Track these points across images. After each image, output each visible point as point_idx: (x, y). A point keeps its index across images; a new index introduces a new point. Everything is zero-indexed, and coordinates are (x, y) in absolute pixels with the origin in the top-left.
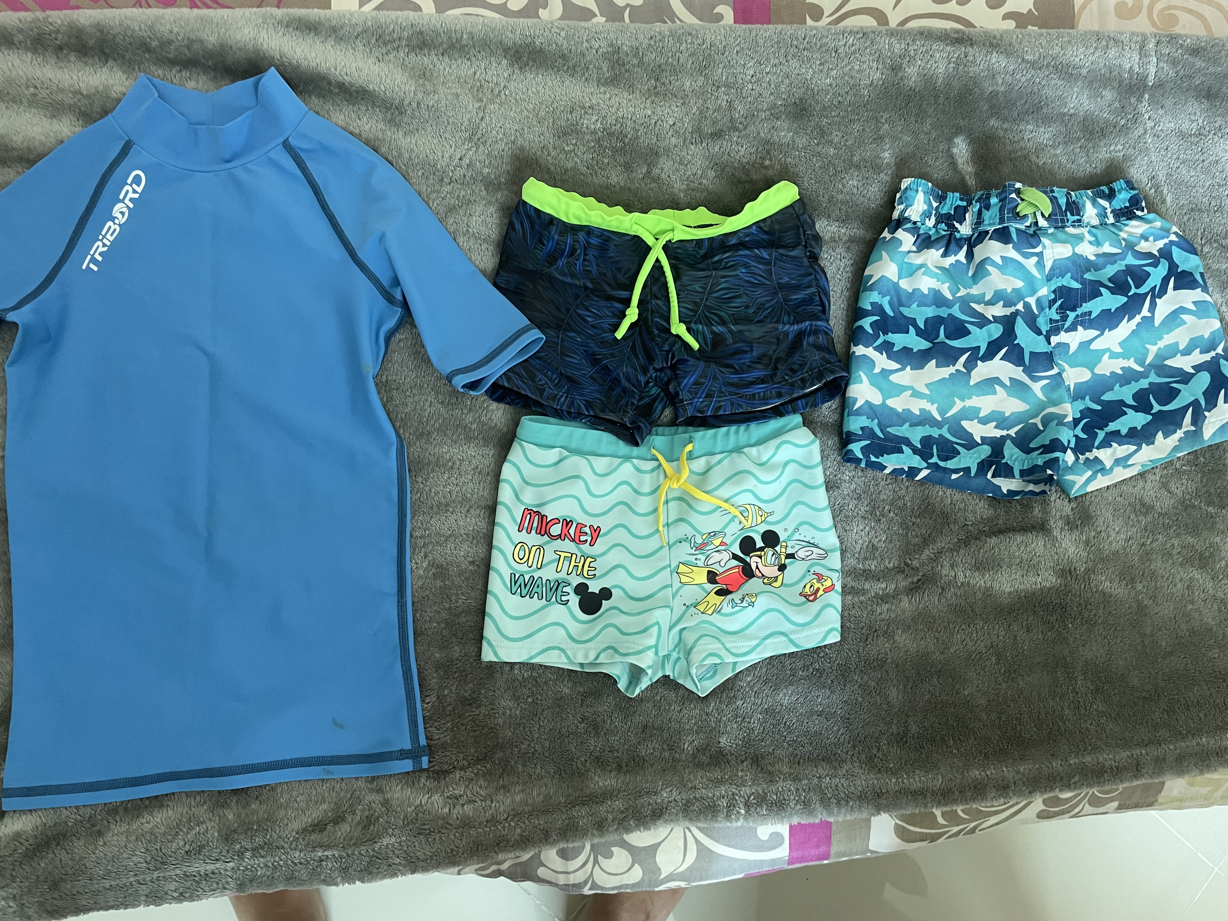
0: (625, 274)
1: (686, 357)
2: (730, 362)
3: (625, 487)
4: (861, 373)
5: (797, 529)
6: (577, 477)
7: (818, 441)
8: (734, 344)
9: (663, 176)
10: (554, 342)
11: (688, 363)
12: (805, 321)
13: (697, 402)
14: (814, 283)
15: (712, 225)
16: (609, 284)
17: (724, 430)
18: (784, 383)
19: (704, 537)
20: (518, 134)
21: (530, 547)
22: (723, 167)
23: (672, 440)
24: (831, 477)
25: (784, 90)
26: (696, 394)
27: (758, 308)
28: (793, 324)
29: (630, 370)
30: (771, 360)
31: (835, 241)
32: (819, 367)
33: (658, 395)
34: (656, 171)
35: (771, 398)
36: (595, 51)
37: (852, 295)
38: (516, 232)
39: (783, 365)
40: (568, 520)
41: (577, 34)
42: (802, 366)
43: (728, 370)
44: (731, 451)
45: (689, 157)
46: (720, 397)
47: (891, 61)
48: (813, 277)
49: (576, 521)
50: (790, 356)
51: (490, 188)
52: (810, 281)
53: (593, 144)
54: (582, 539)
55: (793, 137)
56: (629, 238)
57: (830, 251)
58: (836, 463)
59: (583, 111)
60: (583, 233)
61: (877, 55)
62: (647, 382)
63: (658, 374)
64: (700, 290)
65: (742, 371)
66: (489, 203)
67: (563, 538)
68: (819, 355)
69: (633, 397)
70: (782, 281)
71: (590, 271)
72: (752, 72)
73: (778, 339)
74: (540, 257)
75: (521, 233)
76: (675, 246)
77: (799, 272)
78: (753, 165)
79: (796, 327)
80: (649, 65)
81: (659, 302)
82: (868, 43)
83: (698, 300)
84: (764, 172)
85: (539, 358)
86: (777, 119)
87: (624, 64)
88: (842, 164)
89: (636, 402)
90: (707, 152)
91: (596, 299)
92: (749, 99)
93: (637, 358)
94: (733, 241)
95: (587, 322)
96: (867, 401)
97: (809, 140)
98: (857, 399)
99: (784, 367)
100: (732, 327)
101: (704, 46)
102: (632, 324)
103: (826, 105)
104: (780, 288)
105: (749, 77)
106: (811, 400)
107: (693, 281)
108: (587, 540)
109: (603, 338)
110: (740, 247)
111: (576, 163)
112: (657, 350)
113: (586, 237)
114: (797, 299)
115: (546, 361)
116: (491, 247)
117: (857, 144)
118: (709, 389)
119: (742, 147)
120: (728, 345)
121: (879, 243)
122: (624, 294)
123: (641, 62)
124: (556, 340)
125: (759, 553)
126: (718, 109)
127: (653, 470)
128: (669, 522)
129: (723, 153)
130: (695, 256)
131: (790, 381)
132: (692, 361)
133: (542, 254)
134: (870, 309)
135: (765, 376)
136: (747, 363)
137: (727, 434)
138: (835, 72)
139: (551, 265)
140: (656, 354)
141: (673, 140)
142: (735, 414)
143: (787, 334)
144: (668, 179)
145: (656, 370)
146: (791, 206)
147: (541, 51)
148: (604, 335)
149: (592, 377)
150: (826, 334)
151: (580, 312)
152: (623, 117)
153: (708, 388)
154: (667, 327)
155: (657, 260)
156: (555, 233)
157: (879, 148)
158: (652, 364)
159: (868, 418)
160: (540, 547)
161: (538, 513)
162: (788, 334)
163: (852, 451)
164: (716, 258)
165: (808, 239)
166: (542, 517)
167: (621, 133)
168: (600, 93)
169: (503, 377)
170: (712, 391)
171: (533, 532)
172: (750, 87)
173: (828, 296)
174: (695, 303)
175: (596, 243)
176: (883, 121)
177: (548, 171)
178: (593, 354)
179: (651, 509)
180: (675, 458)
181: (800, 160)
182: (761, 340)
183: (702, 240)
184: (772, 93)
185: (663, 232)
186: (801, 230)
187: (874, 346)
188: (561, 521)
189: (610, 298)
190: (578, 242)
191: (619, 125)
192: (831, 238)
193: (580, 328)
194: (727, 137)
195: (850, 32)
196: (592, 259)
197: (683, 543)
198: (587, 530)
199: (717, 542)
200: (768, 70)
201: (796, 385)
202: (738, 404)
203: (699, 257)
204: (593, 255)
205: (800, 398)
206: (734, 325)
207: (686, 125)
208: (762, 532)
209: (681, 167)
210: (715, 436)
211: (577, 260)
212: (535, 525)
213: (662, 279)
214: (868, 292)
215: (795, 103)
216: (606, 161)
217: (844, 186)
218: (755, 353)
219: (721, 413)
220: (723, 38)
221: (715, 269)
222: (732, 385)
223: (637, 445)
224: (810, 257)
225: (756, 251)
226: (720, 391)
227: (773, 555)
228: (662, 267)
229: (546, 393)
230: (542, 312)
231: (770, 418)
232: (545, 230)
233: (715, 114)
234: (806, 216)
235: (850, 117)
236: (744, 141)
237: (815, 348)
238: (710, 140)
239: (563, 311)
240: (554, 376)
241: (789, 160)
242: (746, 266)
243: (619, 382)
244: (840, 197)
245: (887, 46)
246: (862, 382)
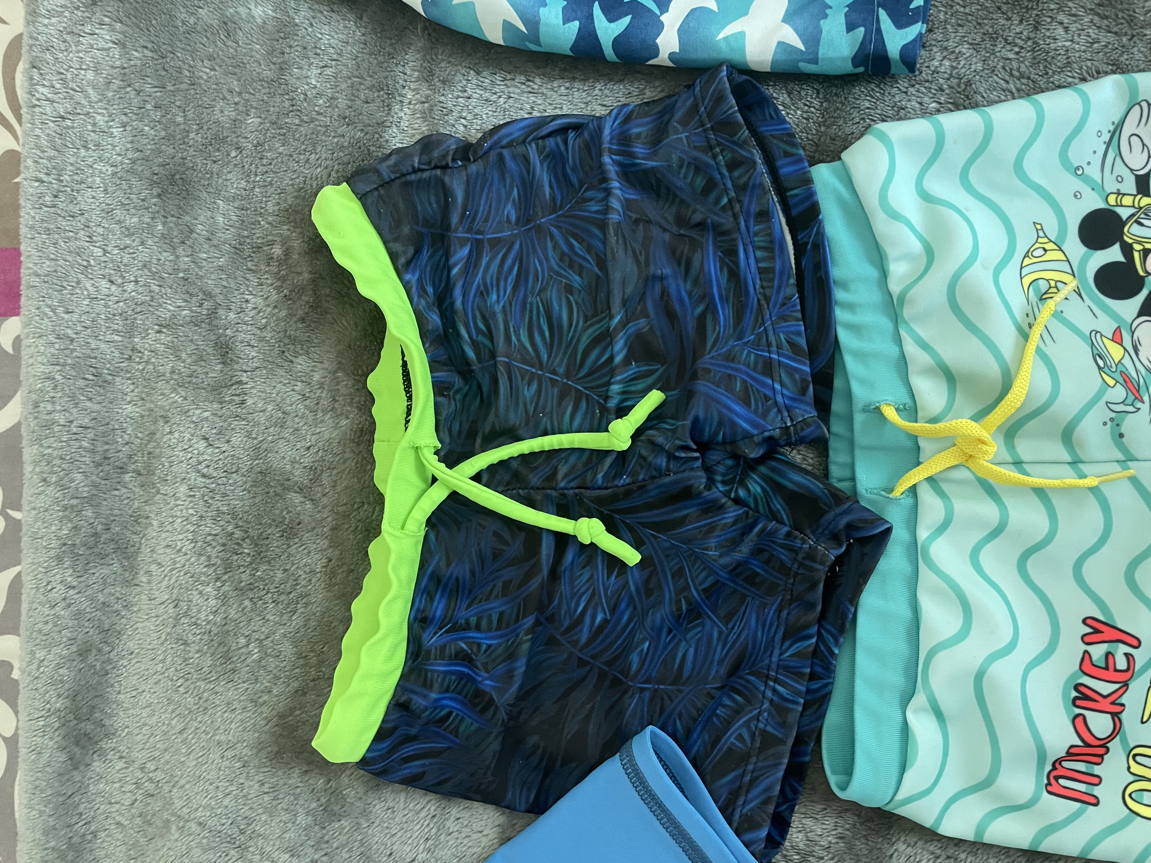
0: (506, 543)
1: (688, 423)
2: (691, 325)
3: (985, 558)
4: (721, 36)
5: (1077, 171)
6: (979, 676)
7: (881, 126)
8: (647, 316)
9: (307, 461)
10: (652, 700)
11: (701, 415)
12: (601, 165)
13: (782, 394)
14: (520, 149)
15: (405, 364)
16: (528, 576)
17: (844, 336)
18: (737, 207)
19: (1111, 382)
20: (229, 754)
21: (1132, 778)
22: (286, 341)
23: (868, 448)
24: (943, 99)
25: (135, 220)
26: (767, 398)
27: (571, 266)
28: (608, 192)
29: (712, 542)
30: (681, 235)
31: (431, 110)
32: (705, 131)
33: (764, 478)
34: (299, 475)
35: (770, 234)
36: (72, 592)
37: (540, 71)
38: (424, 773)
39: (694, 211)
40: (1074, 694)
41: (40, 625)
42: (698, 168)
43: (709, 328)
44: (896, 319)
45: (270, 408)
46: (769, 345)
47: (78, 8)
48: (506, 152)
49: (1073, 676)
50: (675, 196)
51: (336, 808)
52: (514, 157)
53: (247, 603)
54: (1121, 663)
55: (226, 200)
56: (432, 537)
57: (451, 119)
58: (911, 89)
59: (183, 620)
60: (425, 636)
61: (68, 38)
62: (737, 501)
63: (718, 478)
64: (534, 387)
65: (706, 297)
66: (365, 813)
67: (1117, 709)
68: (677, 132)
69: (773, 533)
70: (513, 218)
71: (501, 614)
72: (104, 283)
73: (637, 222)
74: (475, 726)
75: (427, 762)
76: (447, 440)
77: (496, 182)
78: (283, 279)
79: (616, 184)
80: (95, 486)
81: (563, 470)
82: (48, 56)
83: (556, 390)
84: (296, 257)
85: (688, 733)
86: (192, 231)
87: (95, 535)
88: (278, 99)
89: (785, 529)
90: (258, 372)
91: (556, 602)
92: (156, 289)
93: (682, 521)
94: (435, 318)
95: (605, 622)
96: (784, 21)
97: (231, 166)
98: (780, 43)
99: (698, 207)
100: (617, 320)
101: (58, 377)
102: (608, 530)
103: (163, 133)
104: (528, 221)
105: (113, 288)
106: (777, 146)
107: (517, 403)
108: (1126, 654)
109: (638, 590)
110: (446, 303)
111: (284, 636)
112: (667, 480)
113: (432, 629)
114: (551, 187)
115: (695, 720)
116: (454, 812)
117: (237, 70)
118: (754, 369)
119: (247, 301)
120: (651, 329)
121: (436, 14)
122: (547, 548)
123: (90, 500)
124: (647, 695)
125: (1136, 255)
126: (175, 351)
127: (941, 494)
128: (1069, 459)
129: (262, 339)
130: (466, 395)
131: (732, 194)
132: (697, 409)
133: (468, 721)
134: (577, 23)
135: (716, 248)
136: (688, 286)
137: (855, 329)
138: (99, 117)
139: (491, 702)
140: (676, 482)
141: (237, 439)
142: (803, 310)
143: (628, 204)
144: (313, 450)
145: (711, 483)
146: (362, 198)
147: (74, 697)
148: (633, 588)
149: (727, 619)
150: (628, 119)
151: (584, 639)
152: (194, 541)
153: (751, 372)
154: (613, 456)
155: (477, 478)
156: (425, 697)
157: (246, 27)
158: (700, 493)
159: (825, 16)
160: (1133, 755)
161: (1057, 763)
162: (626, 200)
163: (904, 47)
164: (471, 354)
165: (429, 163)
166: (1071, 754)
167: (224, 545)
168: (149, 582)
169: (748, 837)
170: (756, 363)
171: (1097, 770)
172: (131, 287)
173: (543, 121)
174: (562, 397)
175: (443, 602)
176: (192, 20)
177: (301, 692)
178: (678, 617)
179: (1036, 501)
180: (908, 444)
181: (271, 184)
182: (642, 259)
183: (433, 383)
184: (142, 243)
185: (421, 466)
186: (413, 177)
187: (658, 12)
188: (1078, 711)
189: (554, 574)
190: (443, 648)
191: (209, 549)
192: (424, 119)
193: (618, 637)
194: (228, 332)
195: (30, 93)
196: (475, 608)
197: (1123, 429)
198: (1098, 652)
199: (1115, 351)
200: (98, 252)
201: (745, 179)
202: (783, 304)
203: (467, 387)
204: (469, 606)
205: (773, 171)
206: (611, 317)
207: (206, 414)
208: (1084, 249)
209: (289, 423)
210: (861, 356)
211: (479, 645)
212: (1081, 766)
213: (515, 464)
214: (542, 29)
215: (159, 196)
216: (279, 575)
217: (320, 95)
218: (667, 271)
219: (802, 342)
220: (42, 341)
221: (493, 355)
222: (739, 318)
223: (888, 531)
224: (466, 159)
225: (455, 271)
226: (756, 344)
227: (1141, 224)
228: (491, 468)
229: (769, 729)
230: (588, 718)
231: (821, 235)
232: (419, 717)
233: (184, 356)
234: (384, 168)
235: (184, 86)
236: (237, 298)
237: (659, 142)
238: (236, 367)
239: (583, 671)
240: (728, 702)
241: (271, 207)
242: (483, 293)
243: (739, 565)
244: (342, 102)
245: (54, 20)
246: (742, 34)
